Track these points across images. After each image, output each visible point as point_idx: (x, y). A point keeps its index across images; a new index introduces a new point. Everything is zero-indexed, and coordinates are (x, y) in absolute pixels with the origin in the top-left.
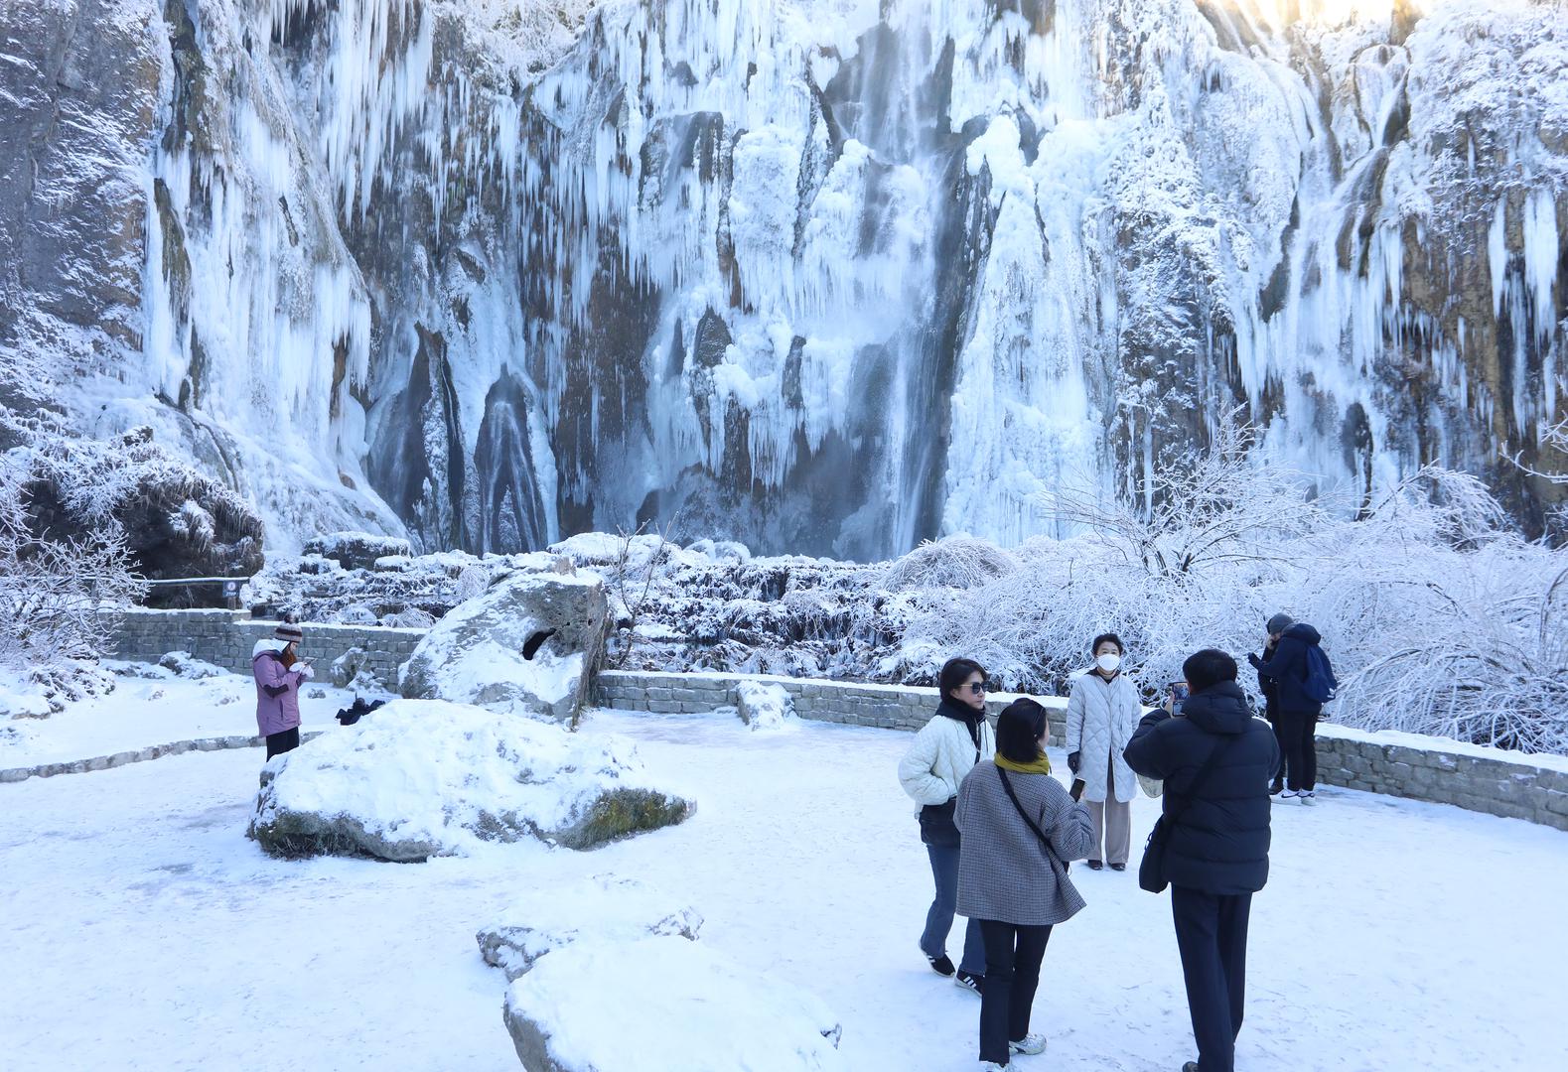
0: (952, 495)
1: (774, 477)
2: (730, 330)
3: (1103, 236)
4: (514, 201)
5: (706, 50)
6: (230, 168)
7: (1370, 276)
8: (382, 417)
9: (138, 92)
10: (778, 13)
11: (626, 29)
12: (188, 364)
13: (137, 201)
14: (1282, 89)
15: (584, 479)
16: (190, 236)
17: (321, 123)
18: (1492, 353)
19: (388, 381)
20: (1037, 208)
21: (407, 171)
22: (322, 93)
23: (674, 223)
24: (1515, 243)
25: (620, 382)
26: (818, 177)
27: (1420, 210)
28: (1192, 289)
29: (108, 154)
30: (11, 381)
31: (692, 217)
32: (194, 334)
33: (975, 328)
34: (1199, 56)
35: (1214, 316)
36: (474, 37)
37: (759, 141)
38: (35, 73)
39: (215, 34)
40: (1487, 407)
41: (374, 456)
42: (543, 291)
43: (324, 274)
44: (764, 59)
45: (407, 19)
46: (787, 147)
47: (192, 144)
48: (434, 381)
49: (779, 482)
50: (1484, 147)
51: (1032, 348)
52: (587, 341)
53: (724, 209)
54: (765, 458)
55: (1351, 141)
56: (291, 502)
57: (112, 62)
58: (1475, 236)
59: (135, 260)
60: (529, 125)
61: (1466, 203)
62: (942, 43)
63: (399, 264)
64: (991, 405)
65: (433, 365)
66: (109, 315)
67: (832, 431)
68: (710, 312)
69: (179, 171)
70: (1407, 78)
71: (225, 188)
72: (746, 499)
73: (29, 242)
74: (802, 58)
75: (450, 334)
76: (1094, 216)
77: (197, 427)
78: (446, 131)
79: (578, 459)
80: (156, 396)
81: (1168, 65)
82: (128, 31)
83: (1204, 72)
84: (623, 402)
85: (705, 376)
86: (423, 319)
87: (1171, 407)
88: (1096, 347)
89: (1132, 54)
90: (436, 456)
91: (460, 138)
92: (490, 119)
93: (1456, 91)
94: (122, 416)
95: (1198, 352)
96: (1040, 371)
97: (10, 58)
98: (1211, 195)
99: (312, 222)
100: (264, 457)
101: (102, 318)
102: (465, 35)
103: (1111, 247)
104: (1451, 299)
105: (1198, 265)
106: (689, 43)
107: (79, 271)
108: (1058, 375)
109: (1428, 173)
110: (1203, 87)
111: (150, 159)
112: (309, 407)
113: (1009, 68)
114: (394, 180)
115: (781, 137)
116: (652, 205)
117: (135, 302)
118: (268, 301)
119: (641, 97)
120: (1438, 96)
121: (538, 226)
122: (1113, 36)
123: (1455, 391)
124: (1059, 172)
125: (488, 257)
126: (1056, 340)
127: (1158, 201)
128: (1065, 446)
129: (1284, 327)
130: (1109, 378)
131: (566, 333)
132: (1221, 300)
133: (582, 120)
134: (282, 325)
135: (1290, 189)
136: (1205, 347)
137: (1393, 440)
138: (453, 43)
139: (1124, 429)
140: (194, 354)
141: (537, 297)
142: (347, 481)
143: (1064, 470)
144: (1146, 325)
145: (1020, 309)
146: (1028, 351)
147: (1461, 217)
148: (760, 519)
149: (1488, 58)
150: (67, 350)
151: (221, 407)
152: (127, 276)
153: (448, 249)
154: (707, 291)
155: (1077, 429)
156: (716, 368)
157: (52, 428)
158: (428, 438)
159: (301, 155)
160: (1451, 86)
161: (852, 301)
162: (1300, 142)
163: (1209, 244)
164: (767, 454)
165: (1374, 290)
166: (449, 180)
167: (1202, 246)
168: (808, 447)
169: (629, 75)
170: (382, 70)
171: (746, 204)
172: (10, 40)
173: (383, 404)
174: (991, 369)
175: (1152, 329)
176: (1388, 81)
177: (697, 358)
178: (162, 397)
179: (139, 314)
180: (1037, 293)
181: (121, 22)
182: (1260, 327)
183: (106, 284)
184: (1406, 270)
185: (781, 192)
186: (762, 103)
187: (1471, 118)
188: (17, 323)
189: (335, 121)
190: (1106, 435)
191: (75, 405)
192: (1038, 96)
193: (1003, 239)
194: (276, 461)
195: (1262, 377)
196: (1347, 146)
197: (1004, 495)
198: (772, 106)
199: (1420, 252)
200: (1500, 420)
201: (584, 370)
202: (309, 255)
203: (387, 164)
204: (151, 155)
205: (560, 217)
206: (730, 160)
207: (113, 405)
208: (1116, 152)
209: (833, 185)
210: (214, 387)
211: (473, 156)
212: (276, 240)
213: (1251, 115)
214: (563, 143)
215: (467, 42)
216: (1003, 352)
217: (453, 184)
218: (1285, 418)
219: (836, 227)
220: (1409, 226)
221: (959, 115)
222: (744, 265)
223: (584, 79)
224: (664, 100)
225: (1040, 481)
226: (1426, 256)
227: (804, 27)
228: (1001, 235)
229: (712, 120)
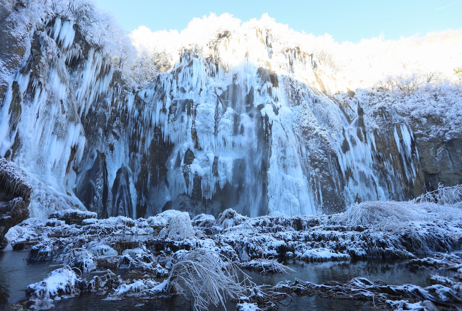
1: (209, 196)
2: (195, 155)
5: (189, 85)
6: (45, 85)
8: (82, 177)
9: (14, 55)
12: (12, 145)
13: (4, 86)
15: (144, 199)
16: (24, 102)
17: (77, 87)
18: (398, 162)
19: (85, 166)
20: (281, 125)
21: (100, 108)
22: (79, 80)
23: (178, 125)
24: (400, 136)
25: (158, 170)
26: (220, 116)
31: (184, 124)
32: (17, 135)
36: (124, 77)
37: (203, 107)
39: (48, 48)
40: (400, 175)
41: (78, 189)
42: (136, 145)
44: (204, 87)
45: (106, 68)
46: (211, 109)
47: (32, 73)
48: (101, 167)
49: (211, 198)
50: (387, 115)
52: (148, 158)
53: (194, 123)
54: (206, 191)
55: (351, 114)
56: (46, 199)
57: (7, 44)
58: (391, 134)
60: (137, 101)
61: (386, 126)
62: (250, 88)
63: (93, 133)
64: (278, 174)
65: (101, 161)
67: (227, 183)
71: (41, 91)
72: (200, 203)
75: (107, 154)
76: (296, 127)
78: (113, 99)
79: (143, 192)
81: (305, 96)
82: (16, 37)
84: (158, 176)
85: (187, 167)
86: (99, 149)
87: (323, 175)
88: (302, 160)
90: (99, 189)
91: (117, 101)
92: (126, 97)
93: (373, 105)
95: (328, 161)
100: (38, 181)
102: (122, 76)
104: (388, 149)
106: (184, 83)
108: (295, 166)
109: (375, 121)
110: (313, 102)
111: (13, 75)
112: (59, 167)
113: (268, 94)
114: (95, 110)
116: (172, 121)
118: (50, 129)
119: (170, 94)
120: (368, 106)
121: (136, 127)
123: (391, 171)
124: (285, 117)
126: (294, 157)
127: (311, 125)
128: (300, 186)
129: (350, 154)
130: (307, 168)
131: (142, 156)
132: (332, 148)
133: (152, 100)
134: (54, 138)
136: (329, 160)
137: (381, 184)
139: (313, 181)
140: (15, 142)
142: (68, 194)
143: (300, 192)
145: (282, 149)
146: (285, 160)
148: (204, 209)
153: (109, 130)
154: (189, 143)
155: (302, 181)
156: (191, 165)
160: (371, 104)
166: (112, 112)
168: (220, 188)
169: (167, 89)
170: (97, 80)
171: (200, 121)
173: (83, 173)
177: (185, 162)
181: (14, 35)
182: (343, 155)
185: (210, 119)
186: (204, 98)
187: (383, 108)
189: (81, 88)
194: (42, 184)
197: (285, 200)
200: (403, 179)
201: (147, 167)
203: (94, 105)
204: (14, 74)
206: (195, 111)
210: (22, 154)
211: (120, 106)
212: (57, 111)
214: (146, 106)
215: (122, 78)
216: (279, 161)
217: (113, 113)
218: (353, 178)
219: (227, 128)
220: (375, 131)
221: (256, 103)
222: (199, 137)
223: (153, 91)
224: (176, 96)
225: (294, 196)
226: (380, 139)
227: (214, 82)
228: (274, 131)
229: (190, 101)
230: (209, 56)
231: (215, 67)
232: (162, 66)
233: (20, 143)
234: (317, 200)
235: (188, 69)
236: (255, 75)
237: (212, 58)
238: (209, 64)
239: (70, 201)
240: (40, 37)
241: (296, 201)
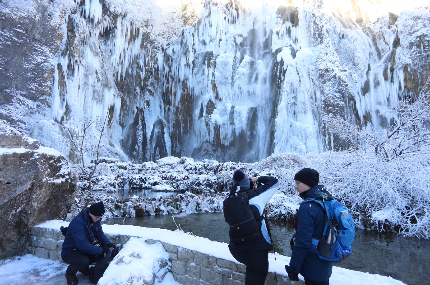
0: (276, 146)
1: (227, 143)
2: (215, 105)
3: (315, 75)
4: (162, 76)
5: (209, 36)
7: (394, 82)
8: (126, 130)
9: (56, 41)
10: (227, 27)
11: (189, 33)
12: (64, 112)
13: (52, 68)
14: (362, 37)
15: (179, 146)
16: (67, 78)
17: (111, 55)
19: (129, 121)
20: (296, 69)
21: (135, 69)
22: (112, 48)
23: (201, 78)
25: (188, 120)
26: (238, 65)
27: (408, 63)
28: (342, 88)
29: (45, 56)
30: (10, 115)
32: (67, 104)
33: (281, 100)
34: (338, 30)
35: (349, 95)
36: (152, 37)
37: (222, 57)
38: (25, 34)
39: (79, 29)
41: (124, 140)
42: (169, 99)
43: (106, 90)
44: (223, 37)
45: (136, 31)
46: (230, 58)
47: (69, 54)
48: (140, 121)
50: (426, 45)
51: (297, 105)
52: (180, 110)
53: (213, 74)
55: (383, 48)
57: (49, 34)
58: (426, 69)
59: (50, 84)
60: (166, 58)
61: (422, 60)
62: (269, 31)
63: (133, 92)
64: (286, 121)
65: (140, 117)
66: (42, 98)
67: (242, 130)
68: (210, 101)
69: (65, 61)
70: (397, 31)
71: (79, 66)
72: (220, 150)
73: (19, 78)
74: (233, 37)
75: (145, 109)
77: (64, 128)
78: (145, 59)
79: (177, 141)
80: (54, 120)
81: (330, 32)
82: (54, 26)
83: (340, 34)
84: (189, 125)
85: (209, 117)
86: (138, 105)
88: (315, 105)
89: (320, 31)
90: (140, 140)
91: (148, 61)
92: (156, 56)
93: (413, 33)
94: (42, 125)
95: (344, 105)
96: (300, 112)
97: (18, 30)
98: (345, 64)
99: (104, 77)
101: (40, 99)
102: (150, 36)
103: (318, 78)
104: (419, 88)
105: (343, 82)
106: (205, 35)
107: (34, 86)
108: (305, 112)
109: (409, 53)
110: (340, 38)
111: (57, 58)
113: (287, 36)
114: (132, 71)
115: (228, 56)
116: (195, 75)
117: (50, 95)
118: (90, 97)
119: (193, 49)
120: (408, 34)
121: (168, 83)
122: (314, 26)
124: (302, 60)
125: (155, 90)
126: (304, 103)
127: (330, 66)
128: (308, 132)
129: (370, 98)
130: (320, 114)
131: (175, 108)
132: (350, 91)
133: (179, 56)
134: (94, 103)
135: (367, 61)
136: (346, 104)
138: (147, 38)
140: (66, 109)
141: (168, 100)
142: (112, 145)
143: (308, 139)
144: (329, 98)
145: (293, 95)
146: (296, 106)
147: (421, 64)
148: (223, 155)
149: (422, 24)
150: (28, 107)
151: (73, 123)
152: (48, 88)
153: (145, 88)
154: (209, 95)
155: (311, 127)
156: (211, 115)
157: (21, 128)
158: (138, 135)
159: (103, 60)
160: (412, 31)
161: (247, 96)
162: (368, 50)
163: (345, 76)
164: (225, 137)
165: (396, 86)
167: (343, 77)
168: (236, 135)
169: (190, 44)
170: (129, 44)
171: (219, 73)
172: (18, 25)
173: (127, 126)
174: (286, 111)
175: (331, 99)
176: (392, 33)
177: (207, 112)
178: (56, 120)
179: (51, 98)
180: (298, 91)
181: (53, 24)
182: (362, 98)
183: (42, 90)
184: (405, 80)
185: (228, 69)
186: (223, 48)
187: (421, 37)
188: (13, 99)
189: (115, 55)
190: (319, 129)
191: (29, 121)
192: (295, 42)
193: (288, 77)
195: (364, 112)
196: (382, 49)
197: (291, 146)
198: (226, 49)
199: (409, 74)
201: (179, 118)
202: (102, 85)
203: (130, 67)
204: (58, 57)
205: (173, 79)
206: (215, 62)
207: (40, 122)
208: (317, 54)
209: (241, 67)
210: (72, 118)
211: (152, 65)
212: (93, 81)
213: (354, 44)
214: (174, 61)
215: (151, 38)
216: (289, 107)
217: (147, 72)
218: (372, 123)
219: (243, 77)
220: (405, 68)
221: (274, 48)
222: (218, 88)
223: (179, 46)
224: (198, 49)
225: (301, 142)
226: (411, 75)
227: (234, 30)
228: (287, 76)
229: (210, 53)
230: (228, 2)
231: (235, 12)
232: (190, 18)
233: (69, 110)
234: (328, 146)
235: (207, 20)
236: (274, 15)
237: (232, 4)
238: (229, 10)
239: (111, 150)
240: (73, 19)
241: (303, 147)
